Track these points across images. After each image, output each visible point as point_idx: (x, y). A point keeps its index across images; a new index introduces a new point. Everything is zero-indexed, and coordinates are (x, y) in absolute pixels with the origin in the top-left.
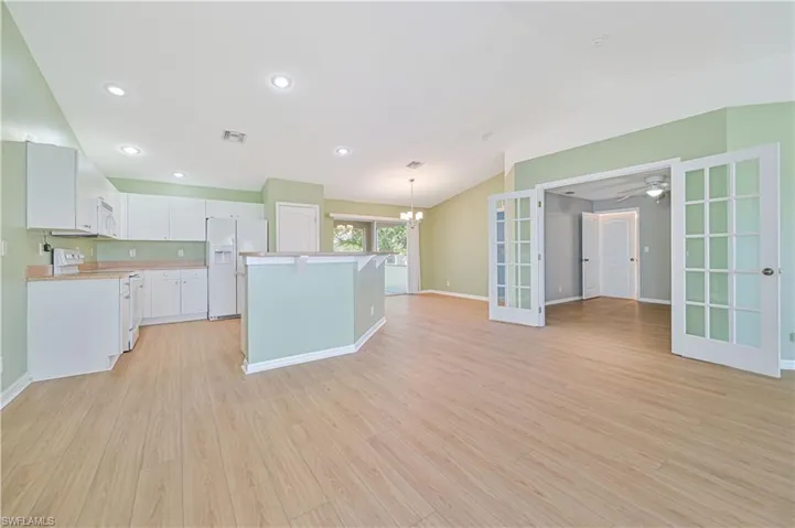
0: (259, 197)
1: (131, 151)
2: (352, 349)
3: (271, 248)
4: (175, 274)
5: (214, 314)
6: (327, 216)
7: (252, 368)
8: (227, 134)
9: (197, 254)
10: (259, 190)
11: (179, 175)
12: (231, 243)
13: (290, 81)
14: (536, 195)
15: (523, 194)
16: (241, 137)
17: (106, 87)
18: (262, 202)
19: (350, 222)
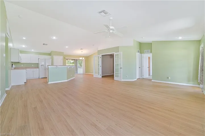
0: (50, 54)
1: (24, 46)
2: (66, 81)
3: (52, 65)
4: (32, 70)
5: (40, 77)
6: (65, 58)
7: (49, 83)
8: (44, 44)
9: (36, 66)
10: (50, 53)
11: (33, 50)
12: (44, 64)
13: (56, 38)
14: (100, 56)
15: (98, 56)
16: (47, 45)
17: (22, 38)
18: (51, 55)
19: (71, 59)
